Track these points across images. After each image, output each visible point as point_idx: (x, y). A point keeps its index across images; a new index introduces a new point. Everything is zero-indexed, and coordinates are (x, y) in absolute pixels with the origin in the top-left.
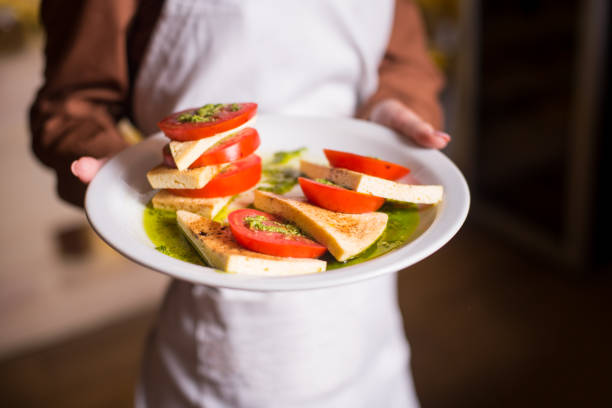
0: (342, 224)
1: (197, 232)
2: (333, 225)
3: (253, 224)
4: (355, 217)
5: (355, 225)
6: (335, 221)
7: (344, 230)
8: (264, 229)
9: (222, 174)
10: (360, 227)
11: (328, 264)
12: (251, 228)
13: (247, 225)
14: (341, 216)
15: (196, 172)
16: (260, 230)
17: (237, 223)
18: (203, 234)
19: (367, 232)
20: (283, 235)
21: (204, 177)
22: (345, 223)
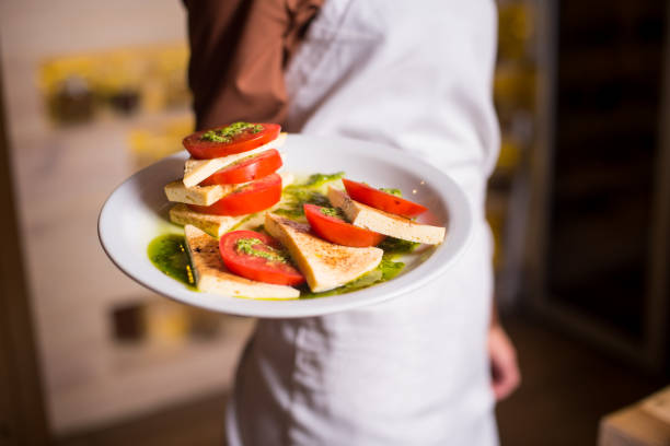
0: (331, 256)
1: (193, 247)
2: (321, 256)
3: (240, 247)
4: (350, 250)
5: (345, 259)
6: (325, 253)
7: (330, 262)
8: (250, 253)
9: (236, 193)
10: (349, 261)
11: (301, 295)
12: (238, 250)
13: (235, 247)
14: (336, 247)
15: (205, 190)
16: (246, 253)
17: (226, 244)
18: (198, 250)
19: (354, 266)
20: (265, 260)
21: (214, 195)
22: (336, 255)
